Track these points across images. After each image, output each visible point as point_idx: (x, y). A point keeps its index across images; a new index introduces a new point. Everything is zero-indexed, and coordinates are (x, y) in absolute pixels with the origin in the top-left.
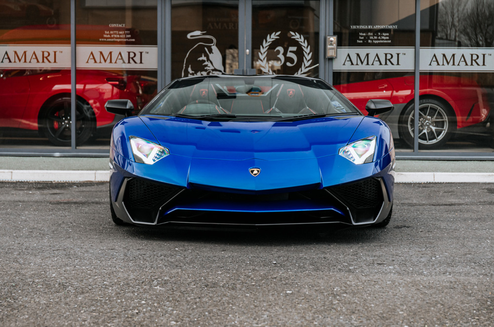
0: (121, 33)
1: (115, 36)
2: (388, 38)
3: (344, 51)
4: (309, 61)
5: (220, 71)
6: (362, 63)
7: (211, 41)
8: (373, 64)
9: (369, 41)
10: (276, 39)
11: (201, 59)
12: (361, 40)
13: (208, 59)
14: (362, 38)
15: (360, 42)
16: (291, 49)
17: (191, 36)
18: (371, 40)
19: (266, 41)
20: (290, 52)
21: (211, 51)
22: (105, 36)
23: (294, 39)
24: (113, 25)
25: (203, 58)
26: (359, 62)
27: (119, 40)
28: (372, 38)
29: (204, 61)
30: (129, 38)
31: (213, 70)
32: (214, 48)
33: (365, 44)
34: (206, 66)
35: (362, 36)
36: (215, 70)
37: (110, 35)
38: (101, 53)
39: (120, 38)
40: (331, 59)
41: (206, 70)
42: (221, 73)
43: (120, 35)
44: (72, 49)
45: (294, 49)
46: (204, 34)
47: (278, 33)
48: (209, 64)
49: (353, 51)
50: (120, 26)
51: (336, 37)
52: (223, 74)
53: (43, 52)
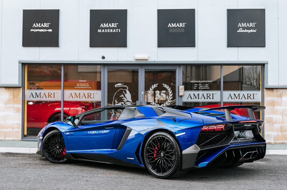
1: (82, 86)
2: (208, 86)
3: (188, 93)
4: (171, 97)
5: (130, 102)
7: (126, 88)
8: (201, 99)
10: (156, 87)
11: (121, 96)
13: (125, 96)
15: (195, 88)
16: (163, 91)
17: (117, 86)
18: (200, 87)
19: (151, 88)
20: (162, 93)
21: (126, 92)
22: (77, 86)
23: (164, 87)
24: (81, 81)
25: (122, 96)
27: (83, 88)
29: (123, 97)
30: (88, 87)
31: (127, 101)
32: (127, 91)
33: (198, 89)
34: (124, 99)
35: (196, 86)
36: (128, 101)
37: (80, 85)
38: (75, 93)
39: (84, 87)
40: (181, 96)
43: (84, 85)
44: (62, 92)
45: (164, 91)
46: (122, 85)
47: (157, 84)
48: (125, 99)
49: (192, 93)
50: (84, 81)
51: (184, 86)
52: (131, 103)
53: (49, 93)
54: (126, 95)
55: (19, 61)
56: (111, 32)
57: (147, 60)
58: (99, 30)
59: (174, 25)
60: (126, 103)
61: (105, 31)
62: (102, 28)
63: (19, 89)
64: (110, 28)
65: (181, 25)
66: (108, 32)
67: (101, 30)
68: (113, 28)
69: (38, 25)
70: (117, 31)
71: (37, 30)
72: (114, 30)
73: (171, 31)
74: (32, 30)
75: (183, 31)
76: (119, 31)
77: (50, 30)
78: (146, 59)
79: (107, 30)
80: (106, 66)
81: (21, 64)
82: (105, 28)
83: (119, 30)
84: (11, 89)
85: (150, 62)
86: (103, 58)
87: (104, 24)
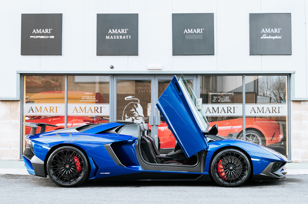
0: (91, 97)
1: (88, 99)
2: (228, 99)
3: (206, 106)
5: (142, 117)
6: (215, 112)
7: (137, 101)
8: (221, 113)
9: (219, 101)
11: (132, 110)
12: (214, 100)
13: (136, 111)
14: (215, 99)
17: (127, 99)
22: (82, 99)
24: (87, 93)
25: (133, 110)
27: (89, 101)
28: (220, 99)
30: (95, 100)
31: (138, 116)
32: (139, 105)
33: (217, 102)
35: (215, 98)
37: (85, 98)
38: (80, 107)
41: (134, 116)
42: (142, 118)
44: (65, 105)
46: (133, 98)
49: (210, 106)
50: (90, 94)
51: (201, 99)
53: (50, 107)
54: (137, 109)
55: (17, 71)
56: (120, 38)
57: (161, 70)
58: (107, 36)
59: (190, 31)
60: (137, 118)
61: (113, 37)
62: (110, 35)
63: (17, 102)
64: (119, 34)
65: (198, 31)
66: (117, 38)
67: (109, 36)
68: (123, 35)
69: (39, 31)
70: (127, 38)
71: (37, 37)
72: (124, 37)
73: (187, 37)
74: (31, 37)
75: (201, 37)
76: (130, 38)
77: (52, 37)
78: (160, 68)
79: (116, 37)
80: (115, 76)
81: (19, 75)
82: (113, 35)
83: (130, 36)
84: (8, 103)
85: (163, 72)
86: (112, 67)
87: (113, 30)
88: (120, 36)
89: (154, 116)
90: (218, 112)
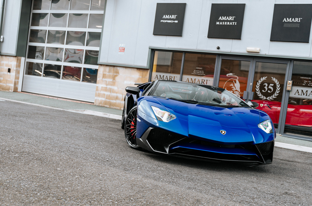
0: (200, 71)
1: (198, 72)
3: (295, 88)
4: (278, 91)
5: (238, 91)
6: (304, 94)
7: (236, 78)
8: (309, 96)
9: (309, 85)
10: (265, 80)
11: (231, 85)
12: (304, 84)
13: (234, 86)
14: (305, 83)
16: (271, 85)
17: (228, 75)
18: (310, 84)
19: (260, 80)
20: (270, 86)
21: (235, 82)
22: (194, 72)
24: (198, 68)
25: (232, 85)
26: (302, 94)
27: (199, 74)
28: (310, 83)
29: (232, 86)
30: (203, 74)
31: (235, 91)
32: (237, 81)
33: (306, 86)
34: (233, 88)
35: (305, 82)
36: (236, 91)
37: (196, 72)
38: (191, 79)
39: (200, 73)
40: (289, 91)
41: (232, 90)
42: (238, 92)
43: (200, 72)
44: (180, 76)
45: (272, 85)
46: (233, 75)
48: (234, 88)
49: (300, 89)
50: (200, 68)
51: (292, 81)
52: (239, 93)
53: (170, 76)
54: (235, 84)
55: (149, 47)
56: (228, 24)
57: (258, 53)
58: (217, 22)
59: (290, 20)
60: (234, 92)
61: (222, 23)
62: (220, 21)
63: (147, 70)
64: (227, 21)
65: (297, 20)
66: (225, 24)
67: (219, 22)
68: (230, 21)
69: (167, 17)
70: (233, 24)
71: (166, 21)
72: (231, 23)
73: (285, 25)
74: (161, 21)
75: (298, 26)
76: (236, 24)
77: (176, 22)
78: (258, 51)
79: (225, 23)
80: (221, 56)
81: (150, 50)
82: (222, 21)
83: (236, 23)
84: (141, 71)
85: (260, 55)
86: (218, 48)
87: (223, 17)
88: (228, 22)
89: (248, 92)
90: (306, 95)
